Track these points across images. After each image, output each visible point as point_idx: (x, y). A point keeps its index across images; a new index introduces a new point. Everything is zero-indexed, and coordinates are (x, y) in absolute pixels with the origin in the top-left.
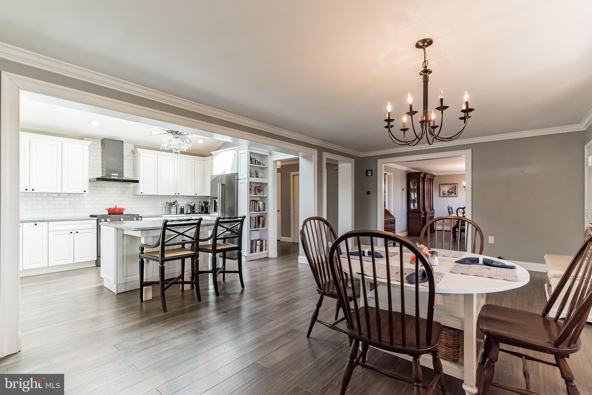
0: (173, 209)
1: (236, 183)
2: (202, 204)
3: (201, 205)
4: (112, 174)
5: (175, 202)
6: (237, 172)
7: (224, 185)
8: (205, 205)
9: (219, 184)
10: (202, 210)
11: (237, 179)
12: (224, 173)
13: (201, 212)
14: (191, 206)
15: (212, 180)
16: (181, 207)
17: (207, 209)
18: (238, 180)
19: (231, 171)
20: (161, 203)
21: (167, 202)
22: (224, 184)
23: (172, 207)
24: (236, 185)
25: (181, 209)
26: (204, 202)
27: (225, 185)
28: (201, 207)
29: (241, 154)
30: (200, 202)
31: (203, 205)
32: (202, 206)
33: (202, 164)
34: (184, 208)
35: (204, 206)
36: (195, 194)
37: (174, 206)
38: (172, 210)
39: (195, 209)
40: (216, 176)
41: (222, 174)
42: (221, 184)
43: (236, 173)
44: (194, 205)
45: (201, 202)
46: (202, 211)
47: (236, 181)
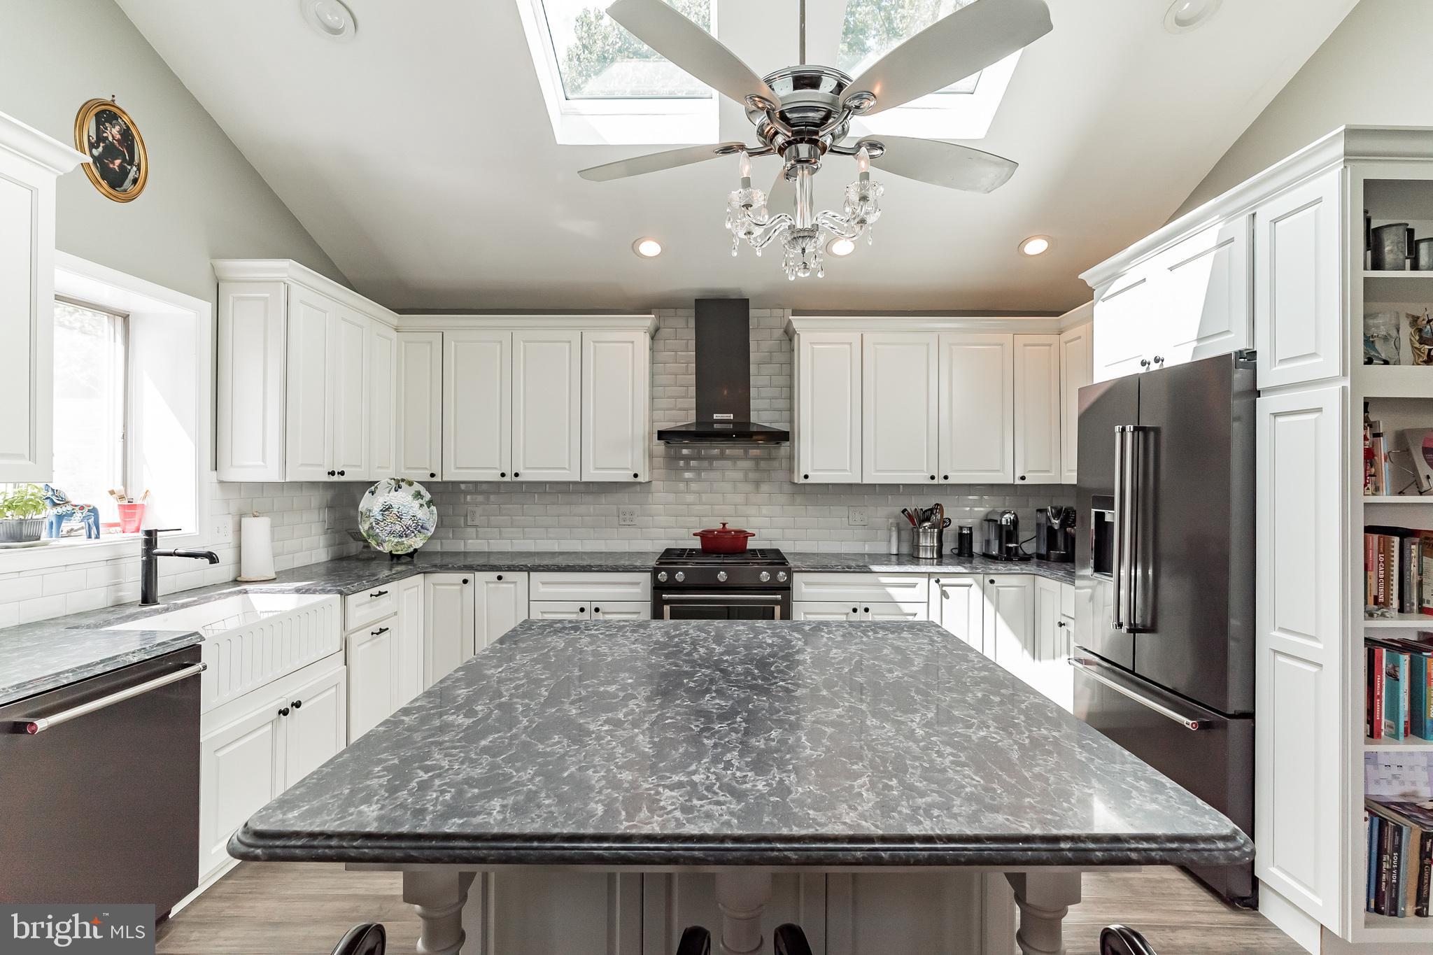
0: (926, 539)
1: (1238, 419)
2: (1048, 518)
3: (1043, 520)
4: (716, 416)
5: (931, 510)
6: (1243, 344)
7: (1152, 435)
8: (1064, 525)
9: (1118, 428)
10: (1052, 544)
11: (1249, 386)
12: (1154, 367)
13: (1043, 551)
14: (1001, 525)
15: (1086, 405)
16: (961, 528)
17: (1070, 541)
18: (1258, 394)
19: (1195, 349)
20: (885, 513)
21: (905, 510)
22: (1151, 429)
23: (921, 530)
24: (1237, 428)
25: (961, 535)
26: (1058, 513)
27: (1157, 430)
28: (1044, 533)
29: (1275, 221)
30: (1040, 511)
31: (1056, 522)
32: (1050, 529)
33: (1050, 345)
34: (971, 534)
35: (1056, 527)
36: (1018, 475)
37: (927, 524)
38: (923, 542)
39: (1021, 540)
40: (1108, 386)
41: (1143, 370)
42: (1130, 428)
43: (1240, 354)
44: (1015, 523)
45: (1046, 510)
46: (1049, 549)
47: (1237, 406)
